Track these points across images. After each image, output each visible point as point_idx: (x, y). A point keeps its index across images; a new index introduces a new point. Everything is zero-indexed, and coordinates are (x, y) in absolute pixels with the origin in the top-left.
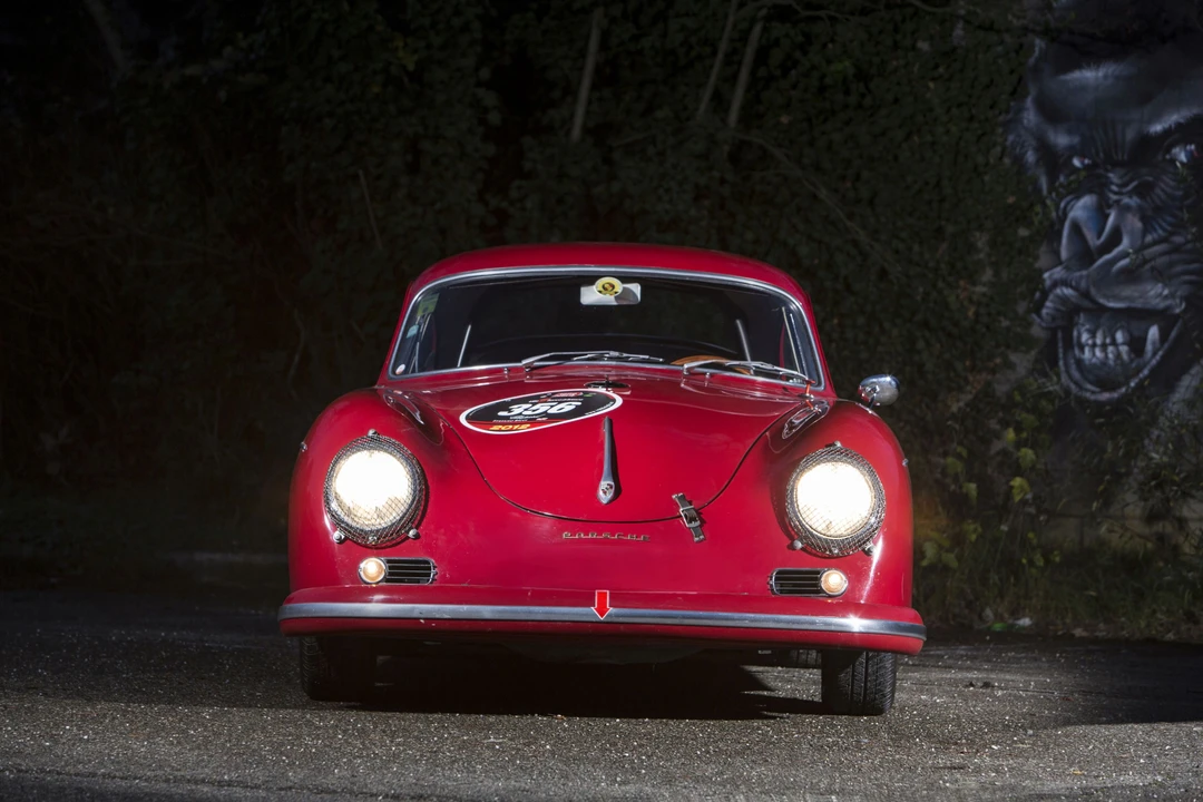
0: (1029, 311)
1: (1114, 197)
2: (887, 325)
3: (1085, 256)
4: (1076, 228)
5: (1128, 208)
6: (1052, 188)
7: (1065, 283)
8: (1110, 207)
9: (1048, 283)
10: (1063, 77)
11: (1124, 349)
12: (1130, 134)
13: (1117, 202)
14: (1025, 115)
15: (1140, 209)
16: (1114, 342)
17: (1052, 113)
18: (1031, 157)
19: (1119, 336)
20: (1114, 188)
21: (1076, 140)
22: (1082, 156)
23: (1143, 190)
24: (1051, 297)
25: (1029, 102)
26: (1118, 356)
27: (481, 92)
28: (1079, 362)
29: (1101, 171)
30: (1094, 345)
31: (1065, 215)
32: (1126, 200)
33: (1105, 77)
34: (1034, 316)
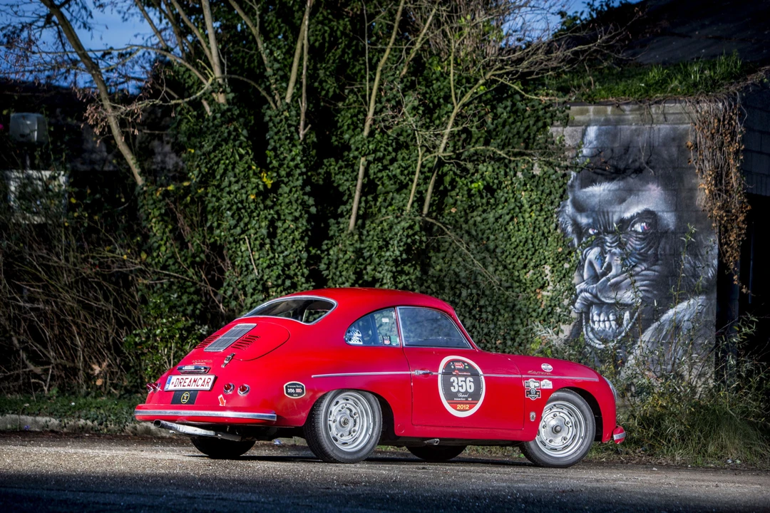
0: (569, 305)
1: (609, 249)
2: (502, 311)
3: (595, 277)
4: (591, 264)
5: (614, 254)
6: (579, 245)
7: (586, 291)
8: (606, 253)
9: (578, 291)
10: (584, 190)
11: (613, 323)
12: (616, 218)
13: (610, 251)
14: (567, 208)
15: (621, 254)
16: (609, 320)
17: (579, 207)
18: (570, 229)
19: (611, 317)
20: (608, 244)
21: (591, 221)
22: (594, 228)
23: (621, 245)
24: (580, 297)
25: (569, 202)
26: (611, 326)
27: (306, 198)
28: (592, 329)
29: (602, 236)
30: (599, 321)
31: (586, 257)
32: (614, 250)
33: (604, 190)
34: (572, 307)
